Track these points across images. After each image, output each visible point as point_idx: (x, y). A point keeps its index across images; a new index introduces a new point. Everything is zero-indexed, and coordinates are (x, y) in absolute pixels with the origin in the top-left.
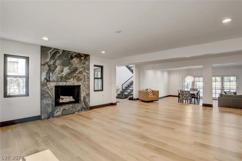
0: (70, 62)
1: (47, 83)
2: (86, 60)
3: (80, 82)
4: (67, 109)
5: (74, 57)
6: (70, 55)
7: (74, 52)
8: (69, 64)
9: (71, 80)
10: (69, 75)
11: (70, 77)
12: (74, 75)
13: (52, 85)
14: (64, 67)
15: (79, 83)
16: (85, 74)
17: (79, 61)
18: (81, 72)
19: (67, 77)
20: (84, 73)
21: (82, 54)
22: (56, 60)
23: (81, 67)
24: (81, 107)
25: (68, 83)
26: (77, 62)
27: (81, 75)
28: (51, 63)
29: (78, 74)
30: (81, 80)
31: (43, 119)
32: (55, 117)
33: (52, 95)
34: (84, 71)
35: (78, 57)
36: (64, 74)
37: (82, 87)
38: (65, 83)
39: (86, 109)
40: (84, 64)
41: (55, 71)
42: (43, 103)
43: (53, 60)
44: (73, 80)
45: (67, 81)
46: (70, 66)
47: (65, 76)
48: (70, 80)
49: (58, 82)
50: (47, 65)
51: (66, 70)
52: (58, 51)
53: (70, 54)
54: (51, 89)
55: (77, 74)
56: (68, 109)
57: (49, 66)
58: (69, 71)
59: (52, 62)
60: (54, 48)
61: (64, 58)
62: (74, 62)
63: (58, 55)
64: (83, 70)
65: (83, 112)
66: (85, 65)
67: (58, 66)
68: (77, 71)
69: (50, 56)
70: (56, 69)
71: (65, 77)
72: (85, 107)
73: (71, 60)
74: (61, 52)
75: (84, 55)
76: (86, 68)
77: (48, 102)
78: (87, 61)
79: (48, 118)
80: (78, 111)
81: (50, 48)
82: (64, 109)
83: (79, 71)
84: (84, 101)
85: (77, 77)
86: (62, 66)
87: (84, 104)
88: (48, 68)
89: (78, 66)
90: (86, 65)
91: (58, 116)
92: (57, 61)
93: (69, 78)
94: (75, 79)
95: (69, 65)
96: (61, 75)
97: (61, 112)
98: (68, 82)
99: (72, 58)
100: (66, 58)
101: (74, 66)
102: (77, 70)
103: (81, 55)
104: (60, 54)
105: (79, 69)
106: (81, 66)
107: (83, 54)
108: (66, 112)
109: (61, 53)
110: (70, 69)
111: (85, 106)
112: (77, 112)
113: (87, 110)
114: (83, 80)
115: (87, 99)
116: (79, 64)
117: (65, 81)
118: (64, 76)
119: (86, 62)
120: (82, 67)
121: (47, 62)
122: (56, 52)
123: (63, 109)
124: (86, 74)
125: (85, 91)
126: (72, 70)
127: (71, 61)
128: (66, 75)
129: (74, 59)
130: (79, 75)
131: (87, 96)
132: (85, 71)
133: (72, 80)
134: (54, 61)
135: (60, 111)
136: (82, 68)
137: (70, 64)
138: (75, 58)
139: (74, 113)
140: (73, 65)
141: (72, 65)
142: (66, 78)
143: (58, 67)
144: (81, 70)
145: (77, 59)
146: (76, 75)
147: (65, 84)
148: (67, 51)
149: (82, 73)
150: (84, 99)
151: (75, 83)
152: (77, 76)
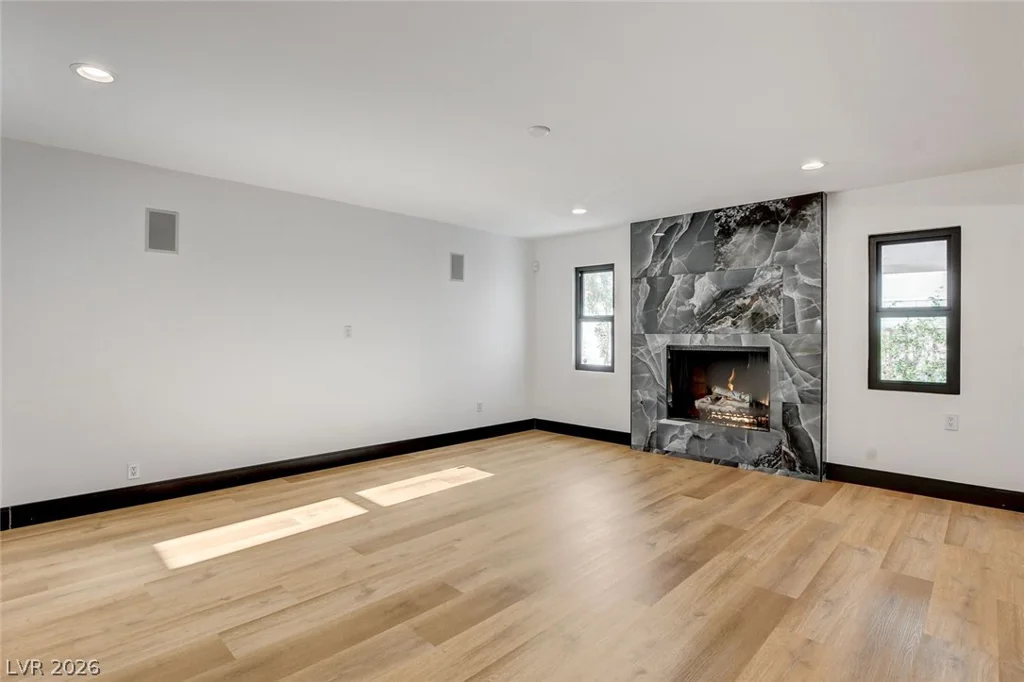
0: (720, 254)
1: (647, 338)
2: (796, 226)
3: (767, 332)
4: (706, 437)
5: (734, 230)
6: (717, 224)
7: (734, 208)
8: (716, 261)
9: (724, 325)
10: (714, 306)
11: (718, 314)
12: (737, 303)
13: (659, 342)
14: (697, 276)
15: (764, 339)
16: (795, 295)
17: (758, 239)
18: (769, 286)
19: (709, 315)
20: (786, 292)
21: (777, 202)
22: (670, 257)
23: (772, 262)
24: (771, 446)
25: (711, 337)
26: (751, 248)
27: (772, 300)
28: (657, 270)
29: (754, 298)
30: (771, 322)
31: (636, 448)
32: (667, 452)
33: (661, 377)
34: (786, 279)
35: (757, 223)
36: (697, 301)
37: (774, 356)
38: (700, 336)
39: (798, 465)
40: (788, 245)
41: (668, 294)
42: (636, 396)
43: (663, 258)
44: (734, 323)
45: (709, 328)
46: (721, 269)
47: (699, 310)
48: (719, 324)
49: (678, 333)
50: (645, 280)
51: (705, 287)
52: (676, 224)
53: (718, 220)
54: (656, 355)
55: (752, 297)
56: (709, 440)
57: (651, 281)
58: (714, 289)
59: (658, 266)
60: (664, 219)
61: (697, 244)
62: (739, 246)
63: (675, 238)
64: (782, 277)
65: (780, 474)
66: (791, 253)
67: (676, 277)
68: (750, 284)
69: (652, 248)
70: (671, 290)
71: (702, 313)
72: (792, 455)
73: (723, 245)
74: (684, 225)
75: (786, 206)
76: (800, 266)
77: (648, 398)
78: (804, 227)
79: (648, 449)
80: (756, 464)
81: (653, 223)
82: (696, 437)
83: (758, 283)
84: (785, 424)
85: (749, 313)
86: (689, 275)
87: (785, 441)
88: (649, 288)
89: (754, 262)
90: (797, 250)
91: (675, 454)
92: (674, 259)
93: (715, 317)
94: (739, 323)
95: (715, 267)
96: (688, 308)
97: (686, 441)
98: (710, 332)
99: (726, 233)
100: (703, 243)
101: (735, 266)
102: (751, 280)
103: (772, 208)
104: (681, 234)
105: (761, 276)
106: (768, 262)
107: (783, 201)
108: (702, 447)
109: (685, 228)
110: (717, 281)
111: (790, 448)
112: (751, 468)
113: (804, 474)
114: (781, 325)
115: (806, 419)
116: (757, 251)
117: (700, 331)
118: (696, 311)
119: (799, 235)
120: (776, 265)
121: (646, 269)
122: (671, 226)
123: (691, 434)
124: (801, 292)
125: (791, 376)
126: (726, 286)
127: (722, 250)
128: (704, 306)
129: (737, 236)
130: (760, 301)
131: (802, 402)
132: (796, 280)
133: (730, 323)
134: (664, 261)
135: (682, 439)
136: (779, 268)
137: (719, 263)
138: (741, 229)
139: (736, 465)
140: (733, 260)
141: (727, 265)
142: (705, 319)
143: (675, 281)
144: (769, 276)
145: (750, 231)
146: (747, 301)
147: (701, 342)
148: (708, 212)
149: (777, 293)
150: (784, 413)
151: (742, 336)
152: (749, 306)
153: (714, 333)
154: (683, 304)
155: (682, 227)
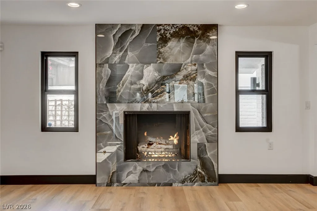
0: (160, 53)
1: (108, 106)
2: (204, 41)
3: (189, 102)
5: (169, 39)
6: (158, 34)
7: (169, 25)
8: (158, 57)
9: (163, 98)
10: (157, 85)
11: (159, 90)
13: (118, 109)
14: (145, 66)
15: (186, 107)
16: (204, 81)
17: (183, 47)
18: (190, 75)
19: (153, 91)
20: (199, 79)
21: (194, 25)
22: (126, 51)
23: (192, 61)
24: (191, 170)
25: (154, 105)
26: (179, 51)
28: (116, 59)
31: (100, 185)
32: (124, 184)
33: (119, 133)
34: (199, 71)
35: (183, 36)
36: (144, 83)
37: (192, 117)
38: (147, 105)
39: (206, 178)
41: (125, 77)
42: (100, 148)
43: (121, 51)
45: (153, 100)
46: (161, 62)
47: (147, 88)
48: (160, 97)
49: (132, 102)
50: (107, 65)
51: (150, 73)
52: (131, 30)
53: (159, 31)
54: (116, 118)
55: (180, 81)
56: (153, 171)
57: (111, 67)
58: (156, 75)
59: (117, 57)
60: (122, 25)
61: (145, 45)
62: (172, 50)
63: (130, 39)
64: (197, 70)
65: (197, 186)
66: (201, 57)
67: (131, 65)
68: (179, 73)
69: (113, 44)
70: (127, 74)
71: (148, 90)
72: (203, 173)
73: (162, 47)
74: (136, 31)
75: (199, 29)
76: (207, 65)
78: (208, 42)
79: (110, 184)
80: (183, 182)
81: (113, 26)
82: (144, 171)
83: (183, 73)
84: (199, 156)
86: (140, 65)
87: (199, 166)
88: (110, 71)
89: (181, 60)
90: (205, 55)
91: (130, 184)
92: (129, 53)
93: (157, 92)
95: (157, 60)
96: (139, 86)
97: (138, 175)
98: (154, 102)
99: (164, 40)
100: (149, 44)
101: (170, 61)
102: (180, 71)
103: (191, 29)
104: (134, 36)
105: (186, 69)
106: (189, 60)
107: (197, 26)
108: (149, 176)
109: (137, 33)
110: (159, 70)
111: (202, 169)
112: (180, 184)
113: (209, 183)
115: (210, 151)
116: (183, 53)
117: (148, 101)
118: (144, 88)
119: (206, 47)
120: (193, 63)
121: (108, 58)
122: (126, 31)
123: (141, 169)
124: (207, 79)
125: (202, 128)
126: (164, 73)
127: (162, 50)
128: (150, 85)
129: (171, 42)
131: (208, 142)
132: (204, 73)
134: (121, 54)
135: (135, 173)
136: (195, 65)
137: (160, 58)
138: (173, 39)
139: (171, 185)
140: (168, 58)
141: (165, 60)
143: (130, 67)
144: (189, 69)
145: (179, 41)
147: (148, 109)
148: (153, 25)
149: (194, 79)
150: (198, 149)
151: (174, 105)
153: (157, 102)
154: (136, 84)
155: (135, 31)
